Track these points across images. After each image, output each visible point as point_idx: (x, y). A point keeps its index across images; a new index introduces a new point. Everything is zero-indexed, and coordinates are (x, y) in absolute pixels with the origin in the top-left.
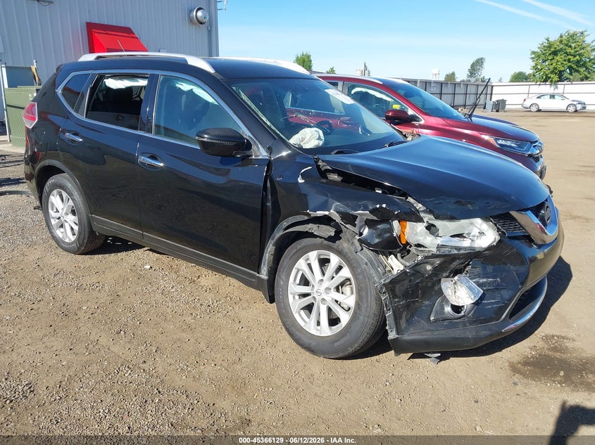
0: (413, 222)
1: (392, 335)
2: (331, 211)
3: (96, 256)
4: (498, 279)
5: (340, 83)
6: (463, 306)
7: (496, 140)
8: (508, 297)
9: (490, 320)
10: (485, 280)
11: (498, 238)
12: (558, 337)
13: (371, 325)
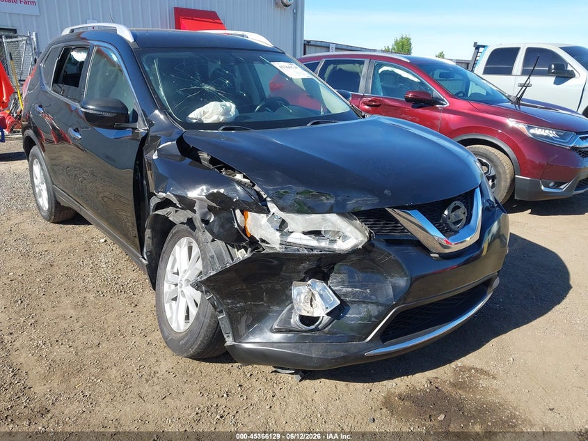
0: (255, 212)
1: (229, 341)
2: (168, 193)
3: (67, 226)
4: (368, 291)
5: (367, 61)
6: (318, 318)
7: (529, 128)
8: (376, 313)
9: (352, 339)
10: (349, 289)
11: (366, 240)
12: (476, 370)
13: (208, 327)
